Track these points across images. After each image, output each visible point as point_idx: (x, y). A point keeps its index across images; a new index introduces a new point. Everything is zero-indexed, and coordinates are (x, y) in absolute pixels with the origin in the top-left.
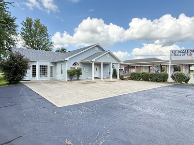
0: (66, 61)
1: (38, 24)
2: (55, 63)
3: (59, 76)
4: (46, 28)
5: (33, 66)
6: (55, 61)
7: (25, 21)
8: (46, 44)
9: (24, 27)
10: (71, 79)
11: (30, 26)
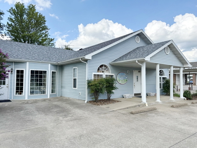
0: (86, 61)
1: (33, 13)
2: (61, 67)
3: (68, 92)
4: (44, 18)
5: (18, 71)
6: (60, 63)
7: (14, 8)
8: (43, 40)
9: (13, 17)
10: (96, 98)
11: (22, 16)
